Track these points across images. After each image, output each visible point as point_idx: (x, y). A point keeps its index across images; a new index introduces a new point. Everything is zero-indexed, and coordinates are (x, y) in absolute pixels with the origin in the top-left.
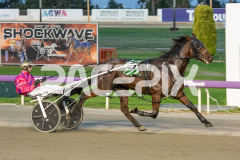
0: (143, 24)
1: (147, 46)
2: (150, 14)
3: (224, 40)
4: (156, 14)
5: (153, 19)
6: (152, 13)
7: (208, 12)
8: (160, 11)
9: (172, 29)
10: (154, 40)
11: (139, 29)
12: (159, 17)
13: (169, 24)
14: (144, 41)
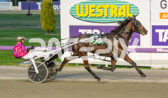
0: (9, 11)
1: (12, 25)
2: (14, 5)
3: (60, 22)
4: (17, 5)
5: (15, 8)
6: (15, 4)
7: (50, 4)
8: (20, 3)
9: (28, 15)
10: (16, 22)
11: (6, 15)
12: (19, 7)
13: (26, 12)
14: (11, 22)
